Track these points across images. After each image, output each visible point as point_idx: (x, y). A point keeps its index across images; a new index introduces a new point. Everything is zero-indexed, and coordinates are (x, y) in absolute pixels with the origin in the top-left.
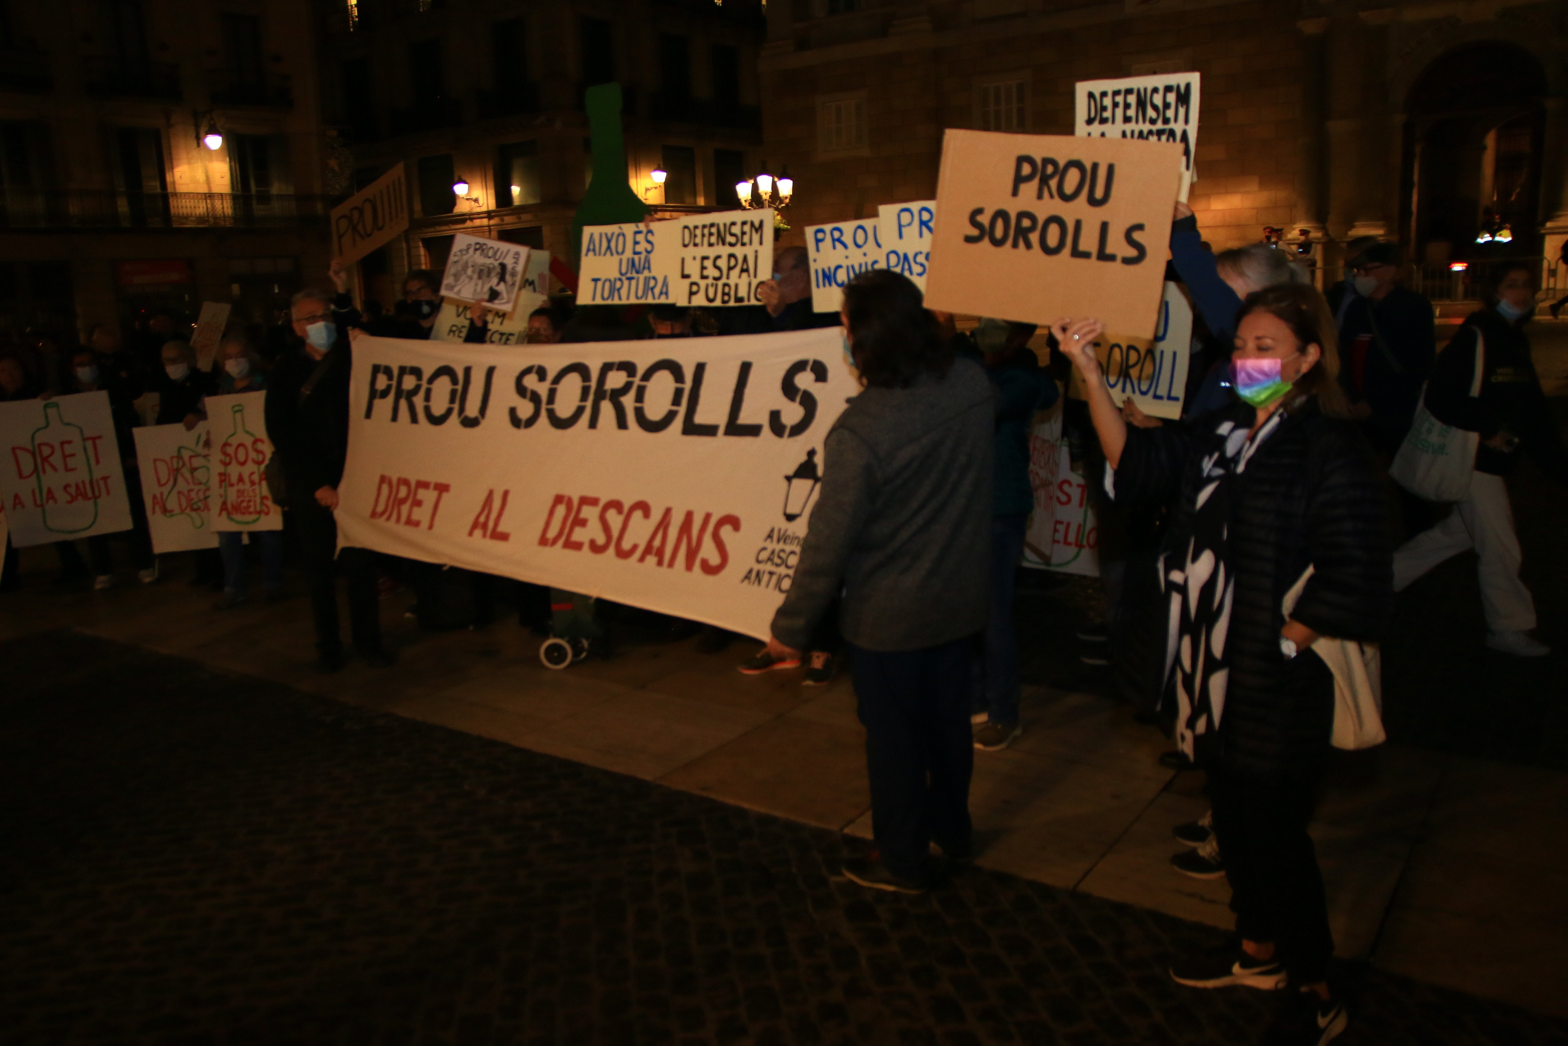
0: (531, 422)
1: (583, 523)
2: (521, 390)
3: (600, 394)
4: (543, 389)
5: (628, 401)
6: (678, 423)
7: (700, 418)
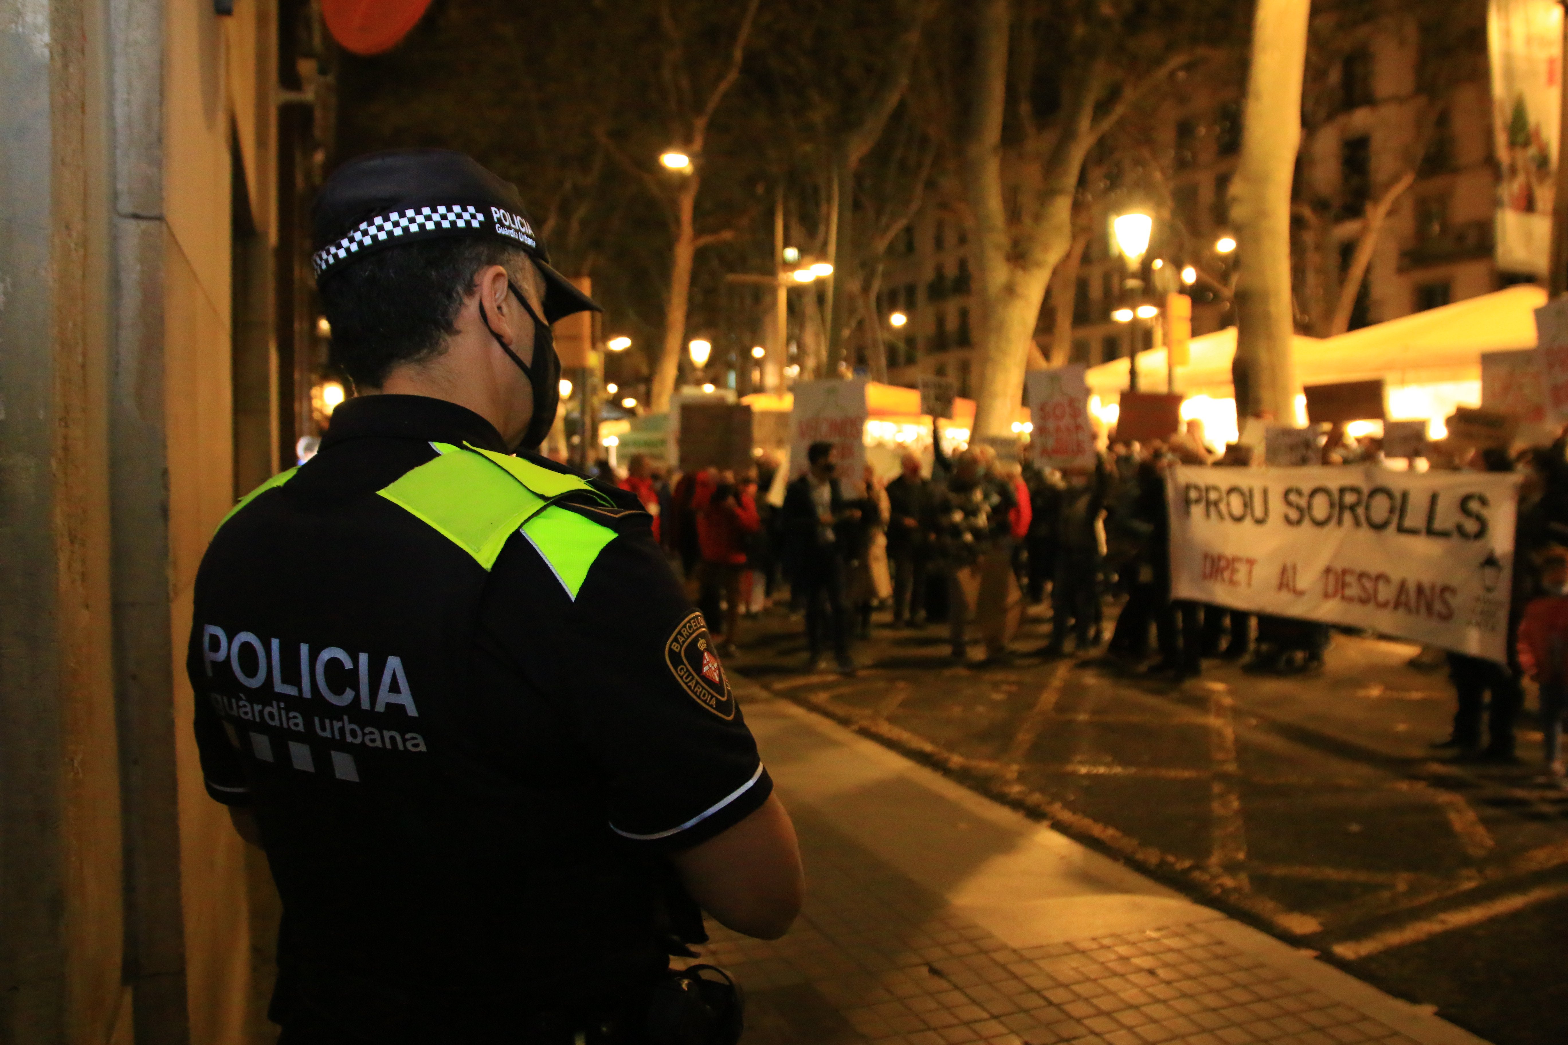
0: (1299, 522)
1: (1349, 585)
2: (1289, 503)
3: (1342, 507)
4: (1303, 502)
5: (1360, 511)
6: (1393, 526)
7: (1408, 523)
